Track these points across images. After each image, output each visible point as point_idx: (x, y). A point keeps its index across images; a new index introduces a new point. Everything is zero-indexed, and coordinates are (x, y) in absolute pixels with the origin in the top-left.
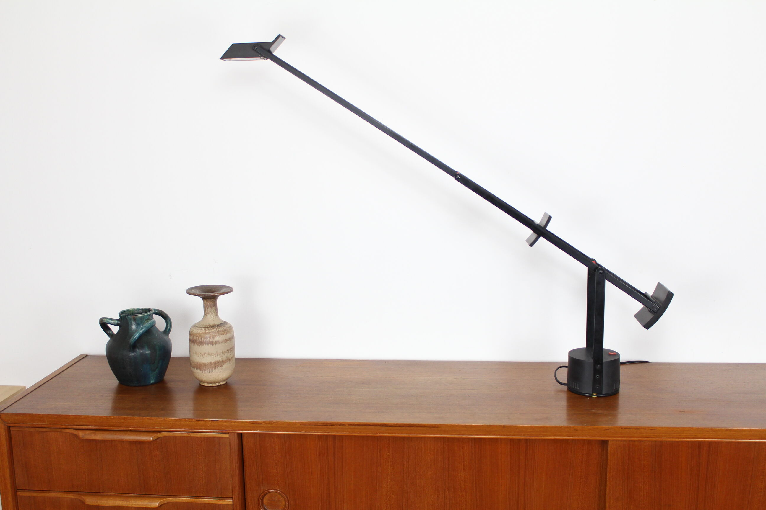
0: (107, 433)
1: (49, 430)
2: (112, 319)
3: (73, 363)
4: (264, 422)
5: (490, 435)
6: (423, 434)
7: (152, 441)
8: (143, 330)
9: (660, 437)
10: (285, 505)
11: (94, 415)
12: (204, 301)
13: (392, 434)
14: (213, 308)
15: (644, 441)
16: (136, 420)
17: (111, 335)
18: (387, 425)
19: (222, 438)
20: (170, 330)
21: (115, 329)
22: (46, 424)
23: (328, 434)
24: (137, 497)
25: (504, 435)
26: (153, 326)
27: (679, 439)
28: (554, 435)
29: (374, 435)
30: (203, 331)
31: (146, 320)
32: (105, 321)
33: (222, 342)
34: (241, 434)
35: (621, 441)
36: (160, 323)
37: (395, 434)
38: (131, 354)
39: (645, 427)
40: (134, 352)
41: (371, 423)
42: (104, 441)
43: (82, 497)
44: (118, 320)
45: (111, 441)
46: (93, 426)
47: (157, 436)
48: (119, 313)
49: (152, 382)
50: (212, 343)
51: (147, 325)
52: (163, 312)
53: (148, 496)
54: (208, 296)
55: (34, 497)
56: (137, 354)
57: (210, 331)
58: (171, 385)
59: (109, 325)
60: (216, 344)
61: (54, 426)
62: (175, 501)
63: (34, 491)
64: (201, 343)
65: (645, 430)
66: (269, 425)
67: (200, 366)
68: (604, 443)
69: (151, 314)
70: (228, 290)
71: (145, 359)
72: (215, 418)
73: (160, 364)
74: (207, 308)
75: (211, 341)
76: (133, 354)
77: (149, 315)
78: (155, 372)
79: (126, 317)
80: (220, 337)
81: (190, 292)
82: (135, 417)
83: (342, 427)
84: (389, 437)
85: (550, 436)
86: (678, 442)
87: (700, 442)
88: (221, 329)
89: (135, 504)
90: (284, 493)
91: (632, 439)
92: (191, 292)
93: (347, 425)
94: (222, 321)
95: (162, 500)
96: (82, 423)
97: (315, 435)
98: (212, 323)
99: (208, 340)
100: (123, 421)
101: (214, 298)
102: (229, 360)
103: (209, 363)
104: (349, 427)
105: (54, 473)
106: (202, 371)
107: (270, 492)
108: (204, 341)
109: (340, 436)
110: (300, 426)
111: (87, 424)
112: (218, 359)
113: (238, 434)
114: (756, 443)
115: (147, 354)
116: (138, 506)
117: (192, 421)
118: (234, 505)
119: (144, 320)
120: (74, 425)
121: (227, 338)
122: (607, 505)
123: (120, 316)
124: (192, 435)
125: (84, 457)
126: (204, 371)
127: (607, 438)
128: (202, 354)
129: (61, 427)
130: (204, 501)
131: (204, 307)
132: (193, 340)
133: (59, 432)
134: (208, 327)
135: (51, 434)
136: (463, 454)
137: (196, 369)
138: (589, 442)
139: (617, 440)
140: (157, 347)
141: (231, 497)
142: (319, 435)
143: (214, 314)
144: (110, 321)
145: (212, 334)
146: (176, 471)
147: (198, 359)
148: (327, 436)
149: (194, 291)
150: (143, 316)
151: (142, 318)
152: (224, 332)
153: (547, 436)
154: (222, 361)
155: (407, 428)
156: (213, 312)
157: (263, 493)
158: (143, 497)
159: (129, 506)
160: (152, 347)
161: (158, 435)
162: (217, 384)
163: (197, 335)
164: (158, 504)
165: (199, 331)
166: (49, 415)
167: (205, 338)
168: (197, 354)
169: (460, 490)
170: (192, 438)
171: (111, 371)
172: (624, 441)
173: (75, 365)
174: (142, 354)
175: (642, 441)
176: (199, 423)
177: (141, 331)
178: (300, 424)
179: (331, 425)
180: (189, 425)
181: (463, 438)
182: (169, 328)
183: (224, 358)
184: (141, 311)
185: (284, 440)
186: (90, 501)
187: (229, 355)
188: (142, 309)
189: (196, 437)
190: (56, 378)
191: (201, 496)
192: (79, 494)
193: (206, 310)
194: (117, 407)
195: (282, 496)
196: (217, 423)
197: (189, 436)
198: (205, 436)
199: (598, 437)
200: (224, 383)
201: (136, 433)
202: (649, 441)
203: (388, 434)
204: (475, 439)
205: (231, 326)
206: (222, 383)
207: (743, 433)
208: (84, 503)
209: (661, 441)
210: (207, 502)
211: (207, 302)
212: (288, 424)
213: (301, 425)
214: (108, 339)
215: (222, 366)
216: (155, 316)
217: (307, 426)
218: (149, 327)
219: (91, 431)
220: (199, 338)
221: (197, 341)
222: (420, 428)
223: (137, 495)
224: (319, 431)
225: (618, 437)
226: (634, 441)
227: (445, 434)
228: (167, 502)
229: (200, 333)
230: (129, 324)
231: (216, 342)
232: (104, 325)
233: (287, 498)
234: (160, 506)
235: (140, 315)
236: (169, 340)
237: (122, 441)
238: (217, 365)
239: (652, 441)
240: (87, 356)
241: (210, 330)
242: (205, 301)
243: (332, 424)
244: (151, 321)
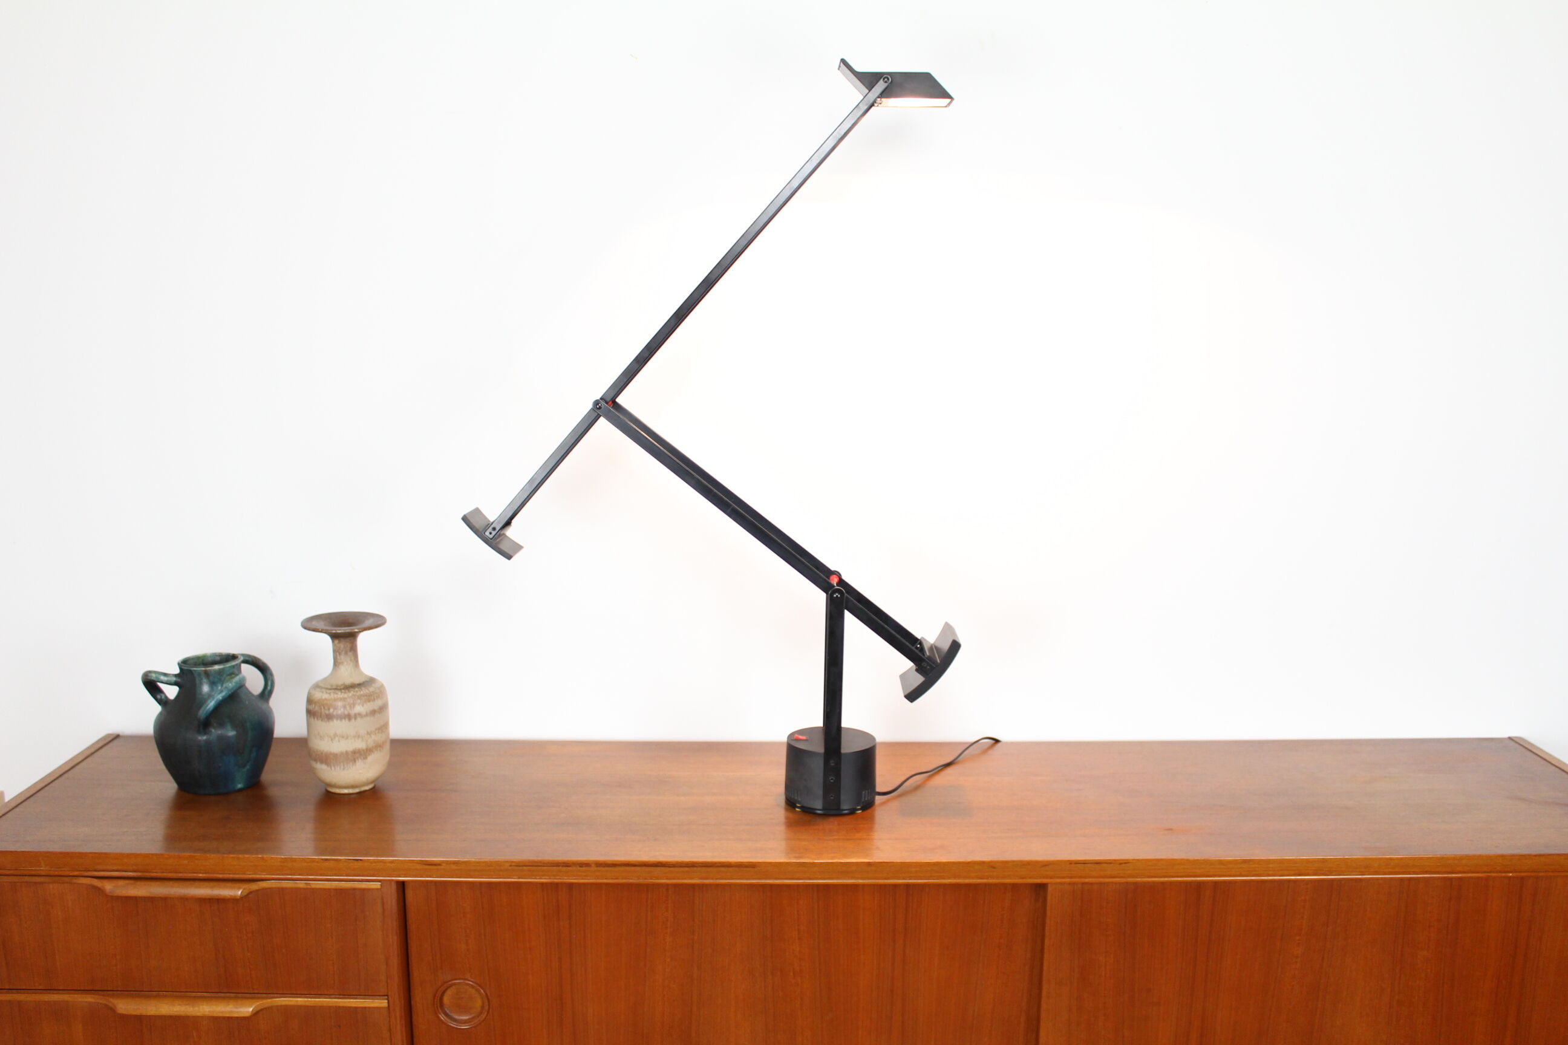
0: (158, 883)
1: (47, 879)
2: (165, 675)
3: (93, 750)
4: (443, 862)
5: (844, 879)
6: (729, 879)
7: (242, 898)
8: (223, 694)
9: (1133, 877)
10: (483, 1007)
11: (133, 852)
12: (333, 642)
13: (674, 879)
14: (350, 654)
15: (1108, 883)
16: (211, 861)
17: (163, 702)
18: (664, 865)
19: (369, 890)
20: (271, 692)
21: (171, 692)
22: (43, 868)
23: (560, 881)
24: (212, 998)
25: (869, 879)
26: (241, 686)
27: (1166, 879)
28: (955, 877)
29: (641, 881)
30: (333, 696)
31: (228, 675)
32: (152, 678)
33: (366, 715)
34: (403, 883)
35: (1070, 884)
36: (253, 680)
37: (679, 879)
38: (200, 738)
39: (1110, 860)
40: (205, 734)
41: (636, 861)
42: (152, 899)
43: (111, 1000)
44: (176, 675)
45: (165, 899)
46: (131, 871)
47: (250, 889)
48: (179, 664)
49: (240, 786)
50: (349, 717)
51: (231, 685)
52: (259, 660)
53: (232, 995)
54: (340, 633)
55: (19, 1002)
56: (211, 738)
57: (346, 695)
58: (273, 792)
59: (161, 685)
60: (355, 718)
61: (56, 873)
62: (284, 1003)
63: (18, 990)
64: (329, 717)
65: (1112, 865)
66: (454, 867)
67: (326, 759)
68: (1040, 889)
69: (237, 665)
70: (376, 621)
71: (227, 747)
72: (356, 854)
73: (254, 755)
74: (340, 654)
75: (346, 713)
76: (205, 738)
77: (233, 667)
78: (245, 770)
79: (191, 671)
80: (363, 706)
81: (309, 625)
82: (208, 855)
83: (584, 868)
84: (667, 885)
85: (949, 878)
86: (1163, 883)
87: (1199, 883)
88: (364, 691)
89: (209, 1012)
90: (480, 986)
91: (1087, 880)
92: (311, 624)
93: (593, 866)
94: (366, 676)
95: (258, 1003)
96: (109, 867)
97: (536, 883)
98: (348, 681)
99: (340, 711)
100: (186, 862)
101: (352, 636)
102: (378, 746)
103: (342, 753)
104: (599, 868)
105: (57, 957)
106: (331, 767)
107: (455, 984)
108: (335, 713)
109: (579, 884)
110: (510, 868)
111: (120, 868)
112: (360, 745)
113: (398, 882)
114: (1289, 881)
115: (228, 738)
116: (215, 1015)
117: (313, 861)
118: (391, 1009)
119: (225, 676)
120: (95, 871)
121: (376, 708)
122: (1044, 993)
123: (181, 669)
124: (313, 886)
125: (114, 927)
126: (334, 766)
127: (1044, 881)
128: (331, 737)
129: (71, 874)
130: (337, 1002)
131: (334, 651)
132: (314, 711)
133: (67, 883)
134: (342, 687)
135: (51, 886)
136: (798, 911)
137: (319, 763)
138: (1015, 886)
139: (1061, 883)
140: (248, 724)
141: (386, 994)
142: (542, 884)
143: (351, 664)
144: (163, 678)
145: (349, 700)
146: (284, 951)
147: (322, 745)
148: (557, 884)
149: (315, 624)
150: (223, 669)
151: (220, 673)
152: (370, 698)
153: (944, 879)
154: (367, 749)
155: (699, 869)
156: (351, 660)
157: (442, 985)
158: (224, 998)
159: (199, 1014)
160: (239, 725)
161: (250, 887)
162: (357, 790)
163: (322, 704)
164: (251, 1009)
165: (325, 696)
166: (47, 852)
167: (335, 708)
168: (321, 737)
169: (792, 974)
170: (314, 890)
171: (162, 767)
172: (1074, 884)
173: (96, 754)
174: (221, 738)
175: (1104, 883)
176: (327, 864)
177: (220, 697)
178: (510, 864)
179: (564, 865)
180: (309, 868)
181: (798, 885)
182: (269, 688)
183: (371, 741)
184: (218, 658)
185: (481, 893)
186: (126, 1006)
187: (379, 738)
188: (220, 655)
189: (321, 889)
190: (60, 779)
191: (331, 993)
192: (103, 995)
193: (338, 657)
194: (173, 838)
195: (477, 990)
196: (359, 864)
197: (309, 887)
198: (337, 887)
199: (1030, 878)
200: (370, 786)
201: (212, 884)
202: (1116, 883)
203: (667, 879)
204: (818, 886)
205: (382, 686)
206: (367, 788)
207: (1271, 866)
208: (113, 1010)
209: (1135, 884)
210: (342, 1005)
211: (339, 643)
212: (489, 864)
213: (511, 866)
214: (157, 708)
215: (366, 758)
216: (244, 667)
217: (521, 868)
218: (235, 689)
219: (127, 882)
220: (324, 708)
221: (321, 713)
222: (723, 869)
223: (213, 995)
224: (543, 876)
225: (1064, 878)
226: (1092, 884)
227: (766, 879)
228: (266, 1006)
229: (326, 699)
230: (197, 681)
231: (357, 716)
232: (151, 685)
233: (486, 994)
234: (256, 1014)
235: (217, 667)
236: (270, 711)
237: (184, 899)
238: (357, 755)
239: (1120, 883)
240: (117, 736)
241: (345, 693)
242: (336, 641)
243: (566, 864)
244: (237, 679)
